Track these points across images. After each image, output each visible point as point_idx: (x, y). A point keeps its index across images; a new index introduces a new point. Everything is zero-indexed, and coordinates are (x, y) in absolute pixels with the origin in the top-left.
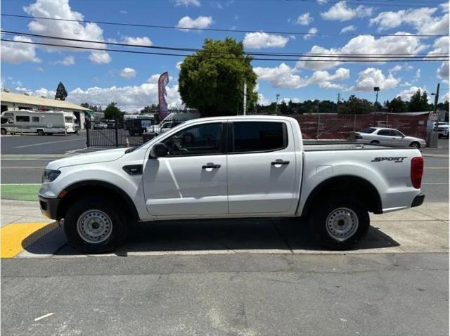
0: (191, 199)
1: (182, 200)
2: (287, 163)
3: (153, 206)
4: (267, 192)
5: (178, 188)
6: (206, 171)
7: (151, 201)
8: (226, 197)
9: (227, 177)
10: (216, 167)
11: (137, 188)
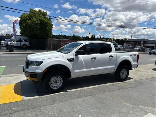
0: (88, 69)
1: (85, 70)
2: (113, 56)
3: (76, 73)
4: (108, 66)
5: (84, 66)
6: (92, 60)
7: (76, 71)
8: (97, 68)
9: (98, 61)
10: (95, 58)
11: (72, 66)
